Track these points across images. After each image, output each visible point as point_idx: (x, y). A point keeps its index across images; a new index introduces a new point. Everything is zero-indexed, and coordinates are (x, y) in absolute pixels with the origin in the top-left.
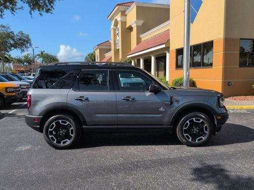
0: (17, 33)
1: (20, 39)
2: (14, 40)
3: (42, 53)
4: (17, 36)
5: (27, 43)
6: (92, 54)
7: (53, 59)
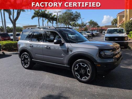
0: (75, 12)
1: (76, 15)
2: (73, 16)
3: (91, 21)
4: (75, 14)
5: (79, 17)
6: (116, 19)
7: (95, 24)
